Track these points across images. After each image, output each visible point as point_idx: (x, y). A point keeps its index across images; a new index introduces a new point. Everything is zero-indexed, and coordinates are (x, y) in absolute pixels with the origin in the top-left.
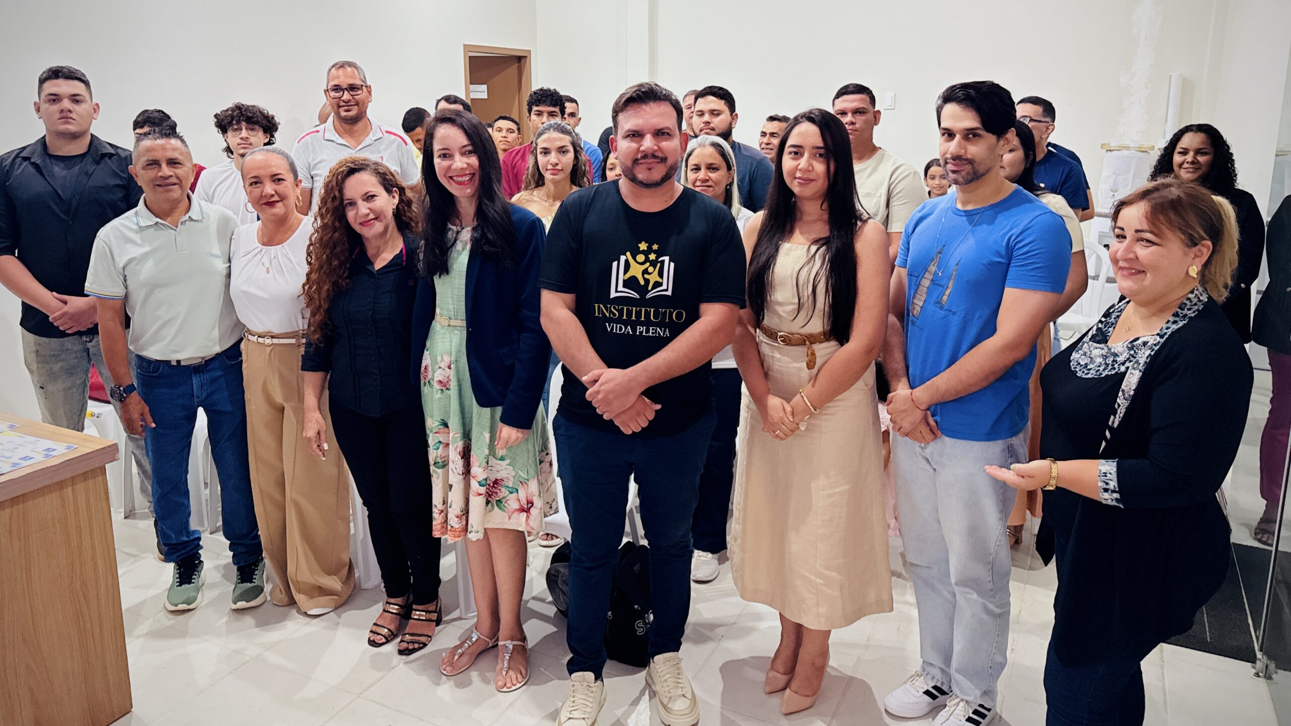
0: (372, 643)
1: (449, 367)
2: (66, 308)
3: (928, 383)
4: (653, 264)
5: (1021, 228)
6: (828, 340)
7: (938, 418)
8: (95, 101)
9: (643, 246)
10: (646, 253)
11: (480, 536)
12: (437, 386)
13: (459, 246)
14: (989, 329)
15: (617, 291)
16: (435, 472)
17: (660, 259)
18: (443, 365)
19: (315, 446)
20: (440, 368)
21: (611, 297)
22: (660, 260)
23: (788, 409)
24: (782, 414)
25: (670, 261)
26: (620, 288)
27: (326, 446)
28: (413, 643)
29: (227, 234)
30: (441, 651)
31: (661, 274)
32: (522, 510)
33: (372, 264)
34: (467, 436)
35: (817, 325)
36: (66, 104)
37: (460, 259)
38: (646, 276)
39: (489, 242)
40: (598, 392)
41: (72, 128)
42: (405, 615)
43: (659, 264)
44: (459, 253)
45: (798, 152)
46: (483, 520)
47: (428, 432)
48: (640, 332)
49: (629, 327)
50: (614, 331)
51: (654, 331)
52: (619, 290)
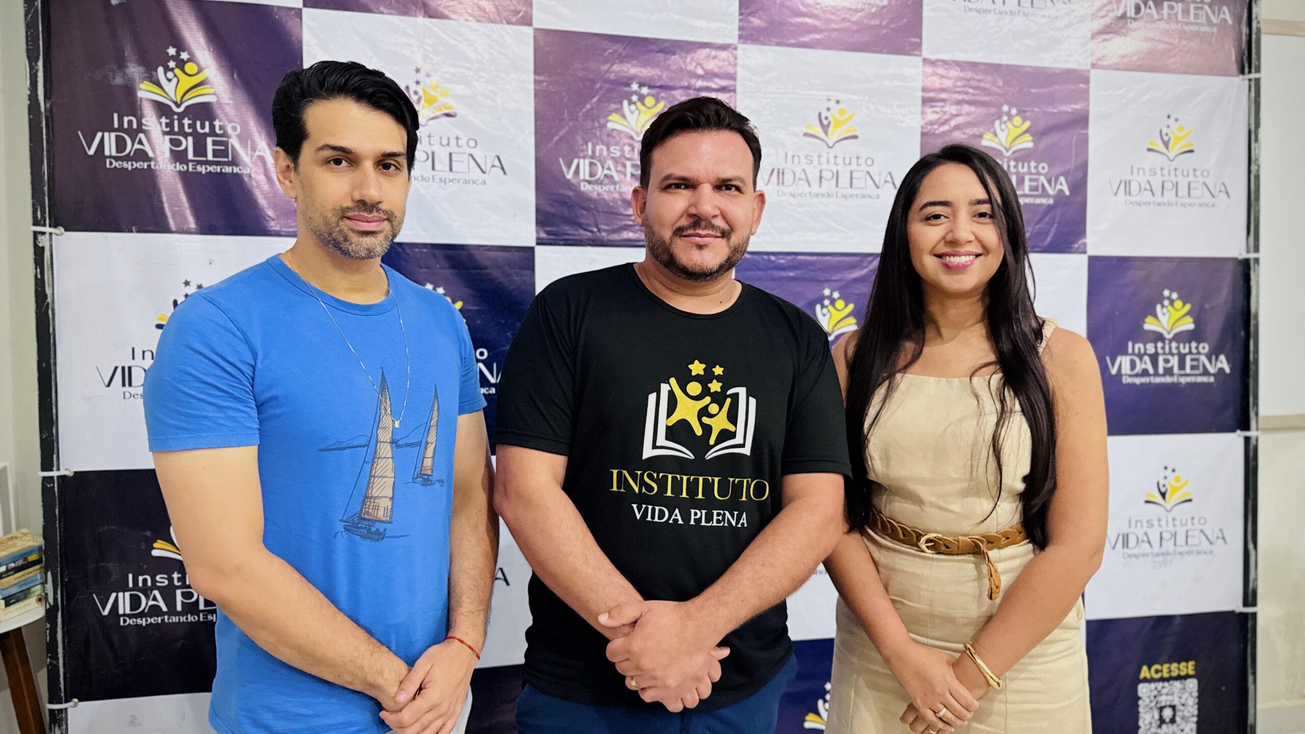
4: (719, 399)
9: (697, 368)
10: (705, 380)
15: (655, 447)
21: (645, 456)
22: (730, 392)
25: (748, 396)
26: (661, 440)
31: (732, 417)
38: (705, 420)
43: (729, 400)
48: (695, 520)
49: (677, 511)
50: (649, 519)
51: (720, 518)
52: (658, 444)
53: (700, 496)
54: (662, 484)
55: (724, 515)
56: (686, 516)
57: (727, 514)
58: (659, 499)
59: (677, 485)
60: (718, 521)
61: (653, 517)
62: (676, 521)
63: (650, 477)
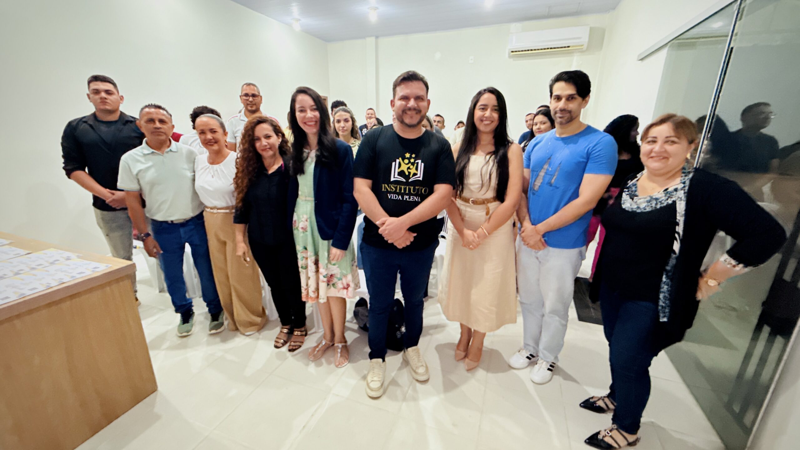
0: (276, 347)
1: (307, 221)
2: (114, 197)
3: (544, 222)
4: (413, 164)
5: (594, 143)
6: (495, 201)
7: (546, 238)
8: (121, 94)
9: (407, 155)
10: (409, 159)
11: (325, 300)
12: (301, 230)
13: (309, 160)
14: (576, 195)
15: (394, 177)
16: (302, 271)
17: (416, 162)
18: (304, 220)
19: (243, 259)
20: (302, 221)
21: (391, 181)
23: (476, 235)
24: (473, 238)
25: (422, 162)
26: (396, 176)
27: (248, 259)
28: (295, 346)
29: (191, 159)
30: (308, 349)
31: (417, 169)
32: (344, 288)
33: (267, 170)
34: (316, 254)
35: (491, 194)
36: (103, 95)
37: (310, 166)
39: (324, 156)
40: (385, 230)
41: (108, 107)
42: (290, 333)
43: (416, 165)
44: (311, 164)
45: (485, 107)
46: (326, 293)
47: (297, 252)
48: (405, 199)
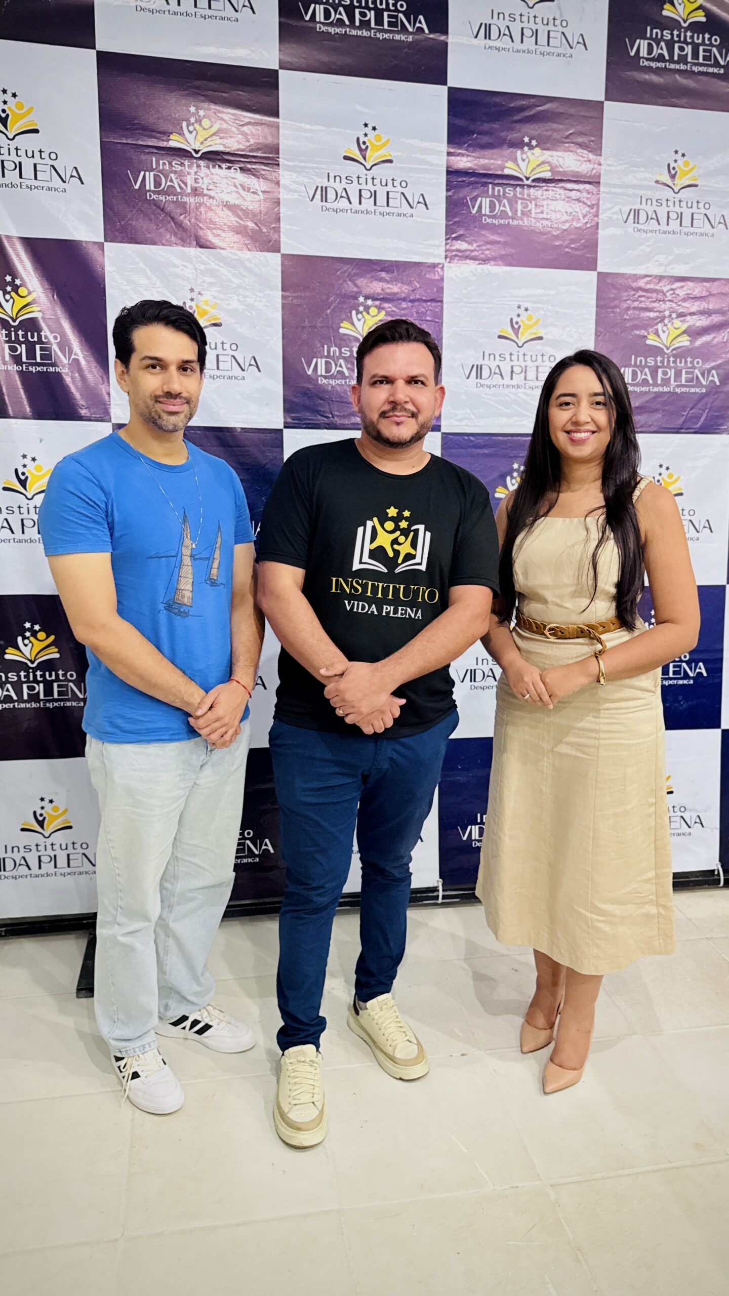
4: (405, 532)
9: (392, 512)
10: (396, 520)
15: (361, 562)
21: (354, 569)
22: (413, 528)
25: (425, 530)
26: (366, 558)
31: (414, 545)
38: (396, 547)
43: (412, 534)
45: (571, 400)
48: (386, 612)
49: (374, 606)
50: (355, 610)
51: (403, 612)
52: (363, 561)
53: (390, 597)
54: (364, 587)
55: (406, 610)
56: (380, 609)
57: (409, 610)
58: (362, 598)
59: (375, 589)
60: (402, 614)
61: (358, 609)
62: (373, 612)
63: (357, 583)
